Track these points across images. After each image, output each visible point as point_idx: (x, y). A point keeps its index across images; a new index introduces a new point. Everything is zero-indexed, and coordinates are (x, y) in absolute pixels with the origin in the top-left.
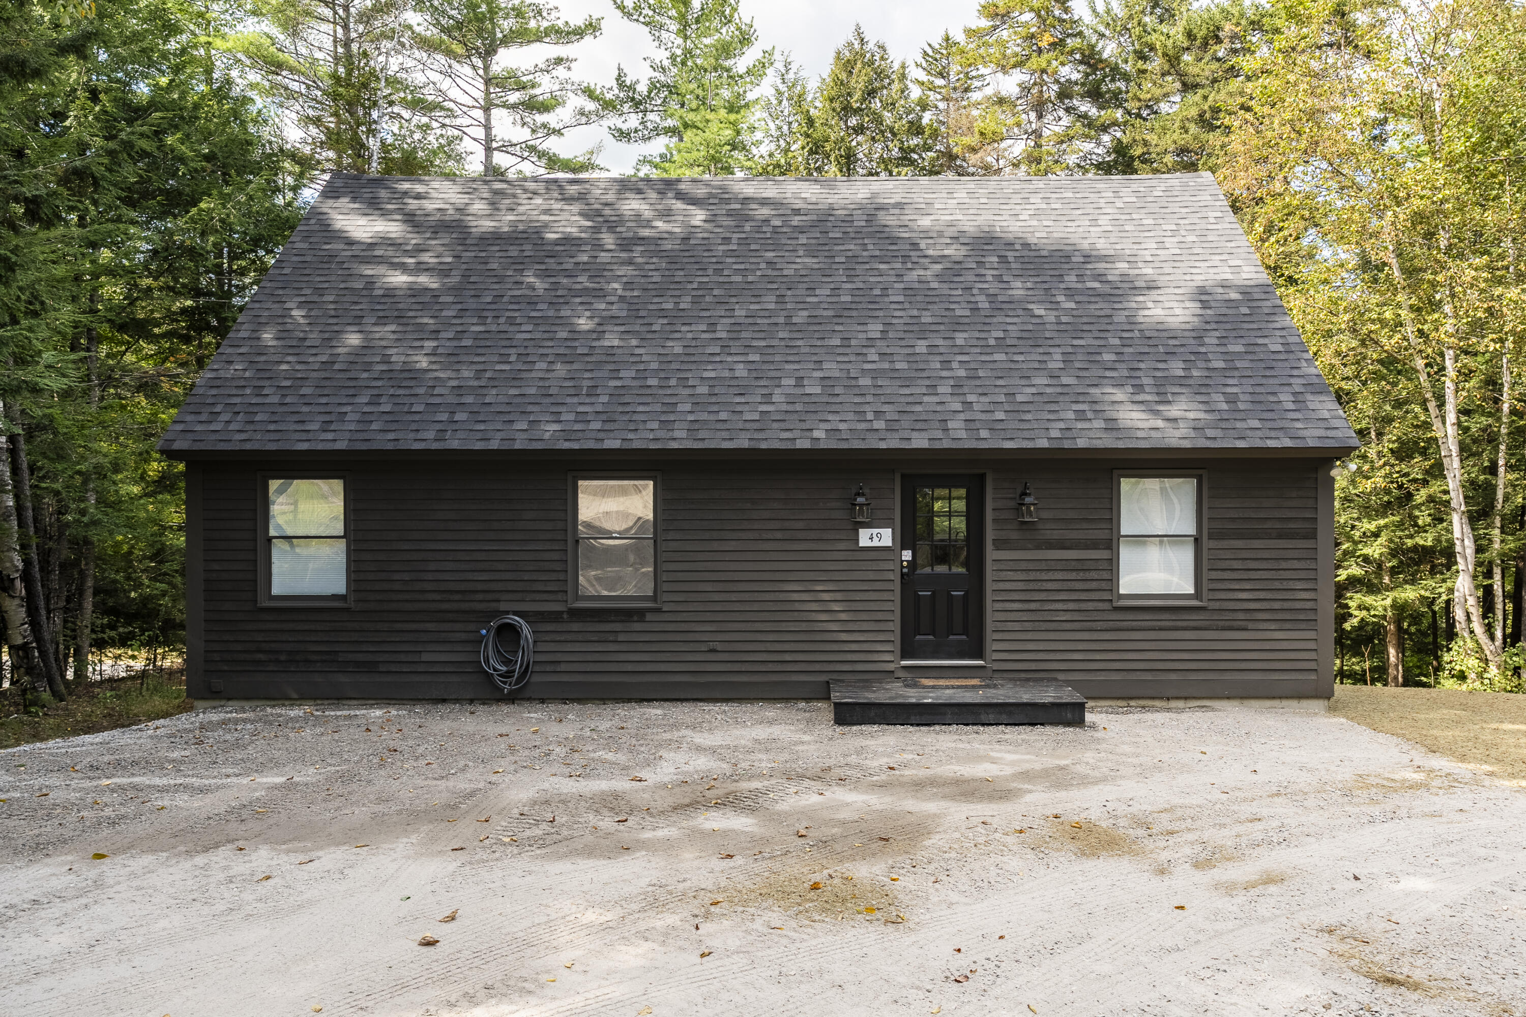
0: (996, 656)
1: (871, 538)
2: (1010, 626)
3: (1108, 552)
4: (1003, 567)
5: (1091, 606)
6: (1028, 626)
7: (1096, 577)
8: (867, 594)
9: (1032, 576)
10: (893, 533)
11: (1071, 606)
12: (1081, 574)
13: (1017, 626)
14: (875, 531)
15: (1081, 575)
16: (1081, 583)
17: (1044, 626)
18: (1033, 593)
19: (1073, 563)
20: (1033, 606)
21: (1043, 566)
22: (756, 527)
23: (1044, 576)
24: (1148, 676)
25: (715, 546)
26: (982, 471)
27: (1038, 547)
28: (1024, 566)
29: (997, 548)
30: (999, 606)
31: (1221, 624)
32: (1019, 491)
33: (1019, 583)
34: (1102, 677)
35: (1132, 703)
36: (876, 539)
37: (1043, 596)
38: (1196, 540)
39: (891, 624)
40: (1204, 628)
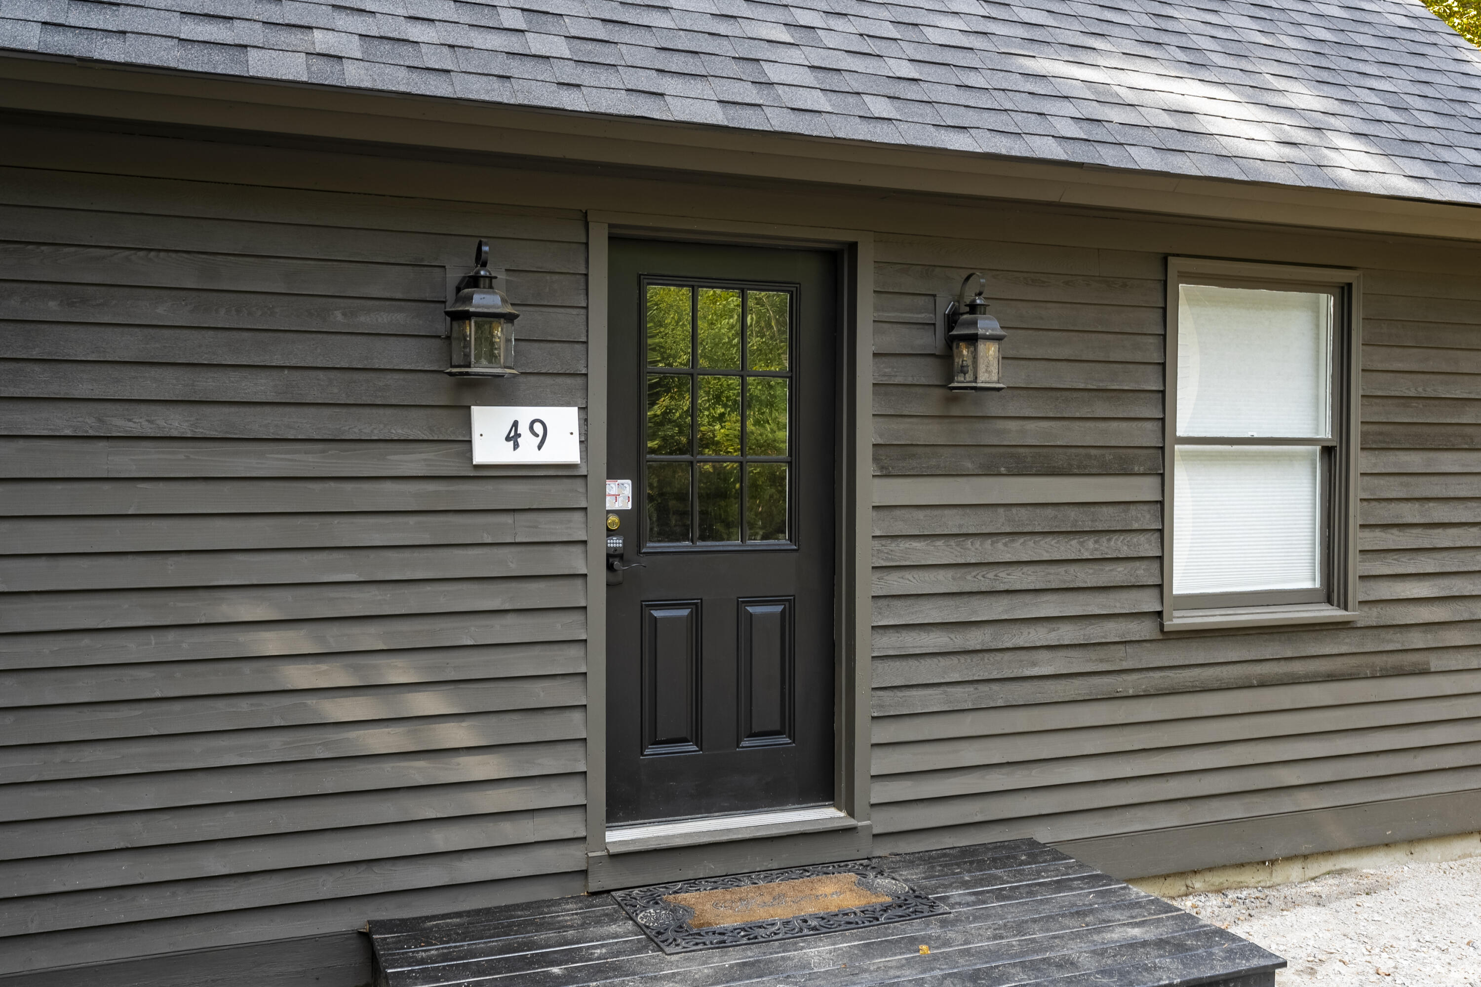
0: (881, 792)
1: (513, 437)
2: (919, 700)
3: (1154, 481)
4: (900, 528)
5: (1111, 631)
6: (962, 697)
7: (1125, 552)
8: (497, 623)
9: (973, 552)
10: (584, 421)
11: (1067, 634)
12: (1091, 543)
13: (934, 700)
14: (525, 414)
15: (1089, 548)
16: (1089, 569)
17: (1002, 694)
18: (975, 602)
19: (1072, 513)
20: (975, 639)
21: (999, 522)
23: (1003, 551)
24: (1234, 810)
26: (851, 239)
27: (989, 471)
28: (953, 522)
29: (885, 474)
30: (889, 643)
33: (941, 574)
34: (1134, 822)
35: (1198, 883)
36: (527, 441)
37: (997, 609)
38: (1328, 451)
39: (577, 717)
40: (1348, 675)
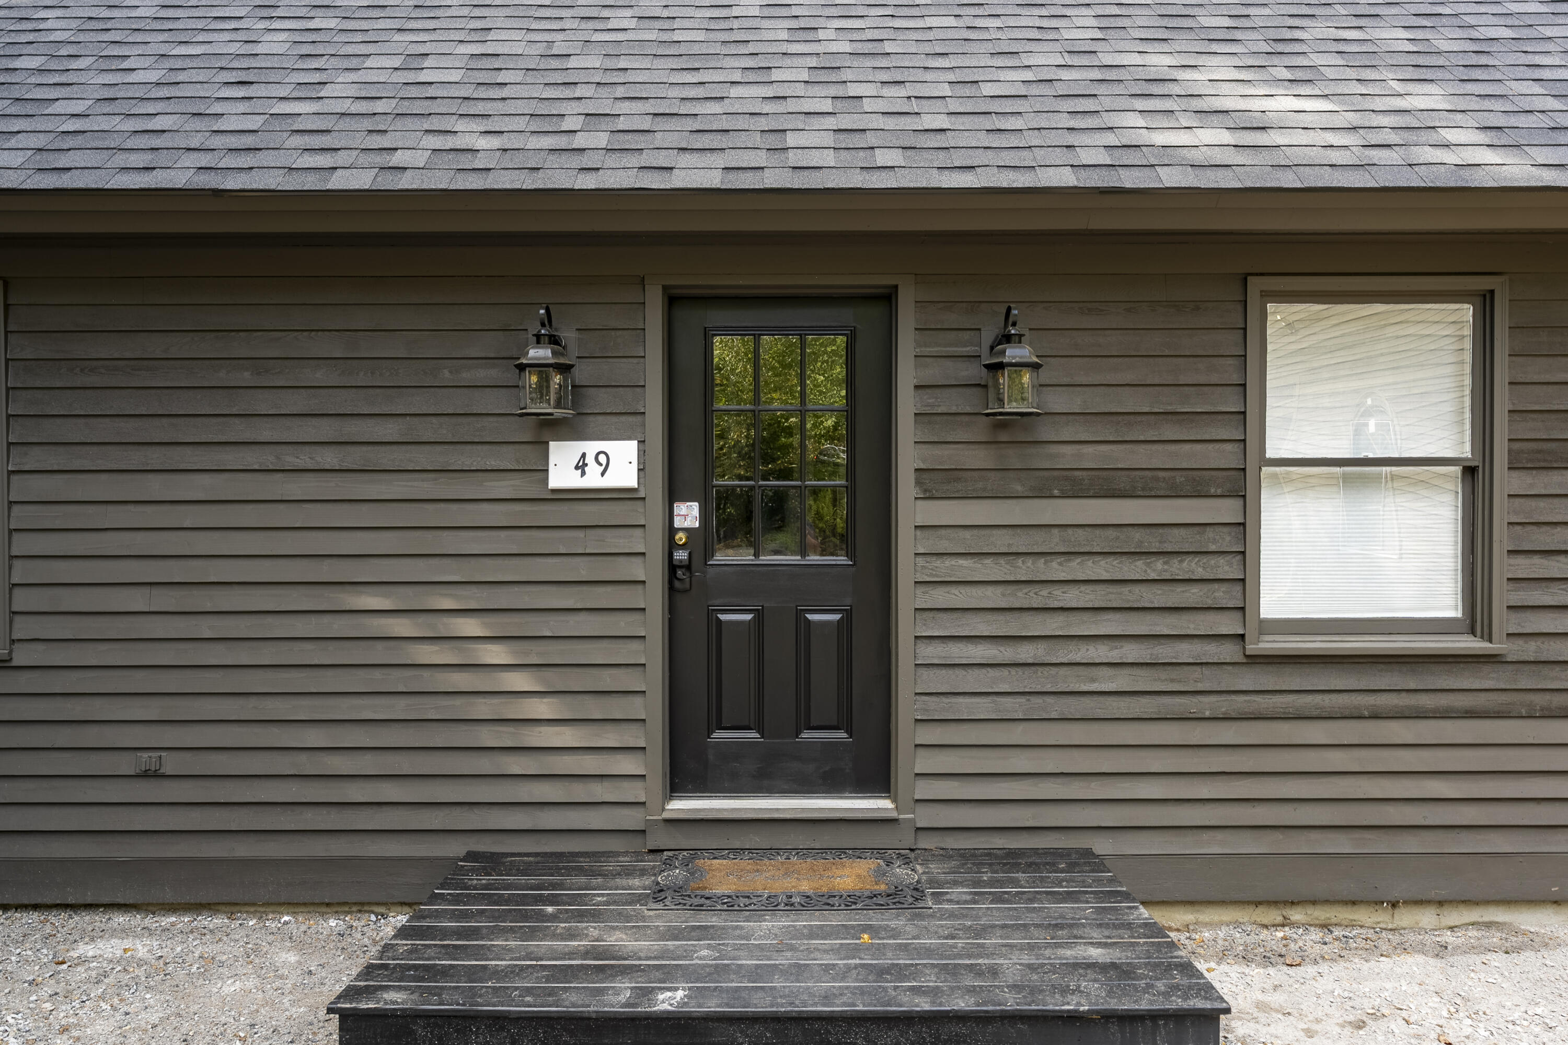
0: (925, 790)
1: (581, 467)
2: (964, 707)
3: (1237, 503)
4: (944, 546)
5: (1185, 652)
6: (1013, 707)
7: (1200, 573)
8: (572, 619)
9: (1024, 569)
10: (642, 454)
11: (1131, 652)
12: (1159, 564)
13: (982, 708)
14: (591, 447)
15: (1158, 568)
16: (1157, 589)
17: (1057, 707)
18: (1027, 617)
19: (1137, 535)
20: (1026, 653)
21: (1054, 542)
22: (266, 436)
23: (1057, 570)
24: (1342, 844)
25: (155, 487)
26: (893, 283)
27: (1041, 493)
28: (1001, 542)
29: (929, 496)
30: (932, 652)
31: (1540, 700)
32: (988, 337)
33: (990, 591)
34: (1214, 845)
35: (1297, 915)
36: (593, 469)
37: (1053, 625)
38: (1470, 471)
39: (638, 700)
40: (1494, 712)
